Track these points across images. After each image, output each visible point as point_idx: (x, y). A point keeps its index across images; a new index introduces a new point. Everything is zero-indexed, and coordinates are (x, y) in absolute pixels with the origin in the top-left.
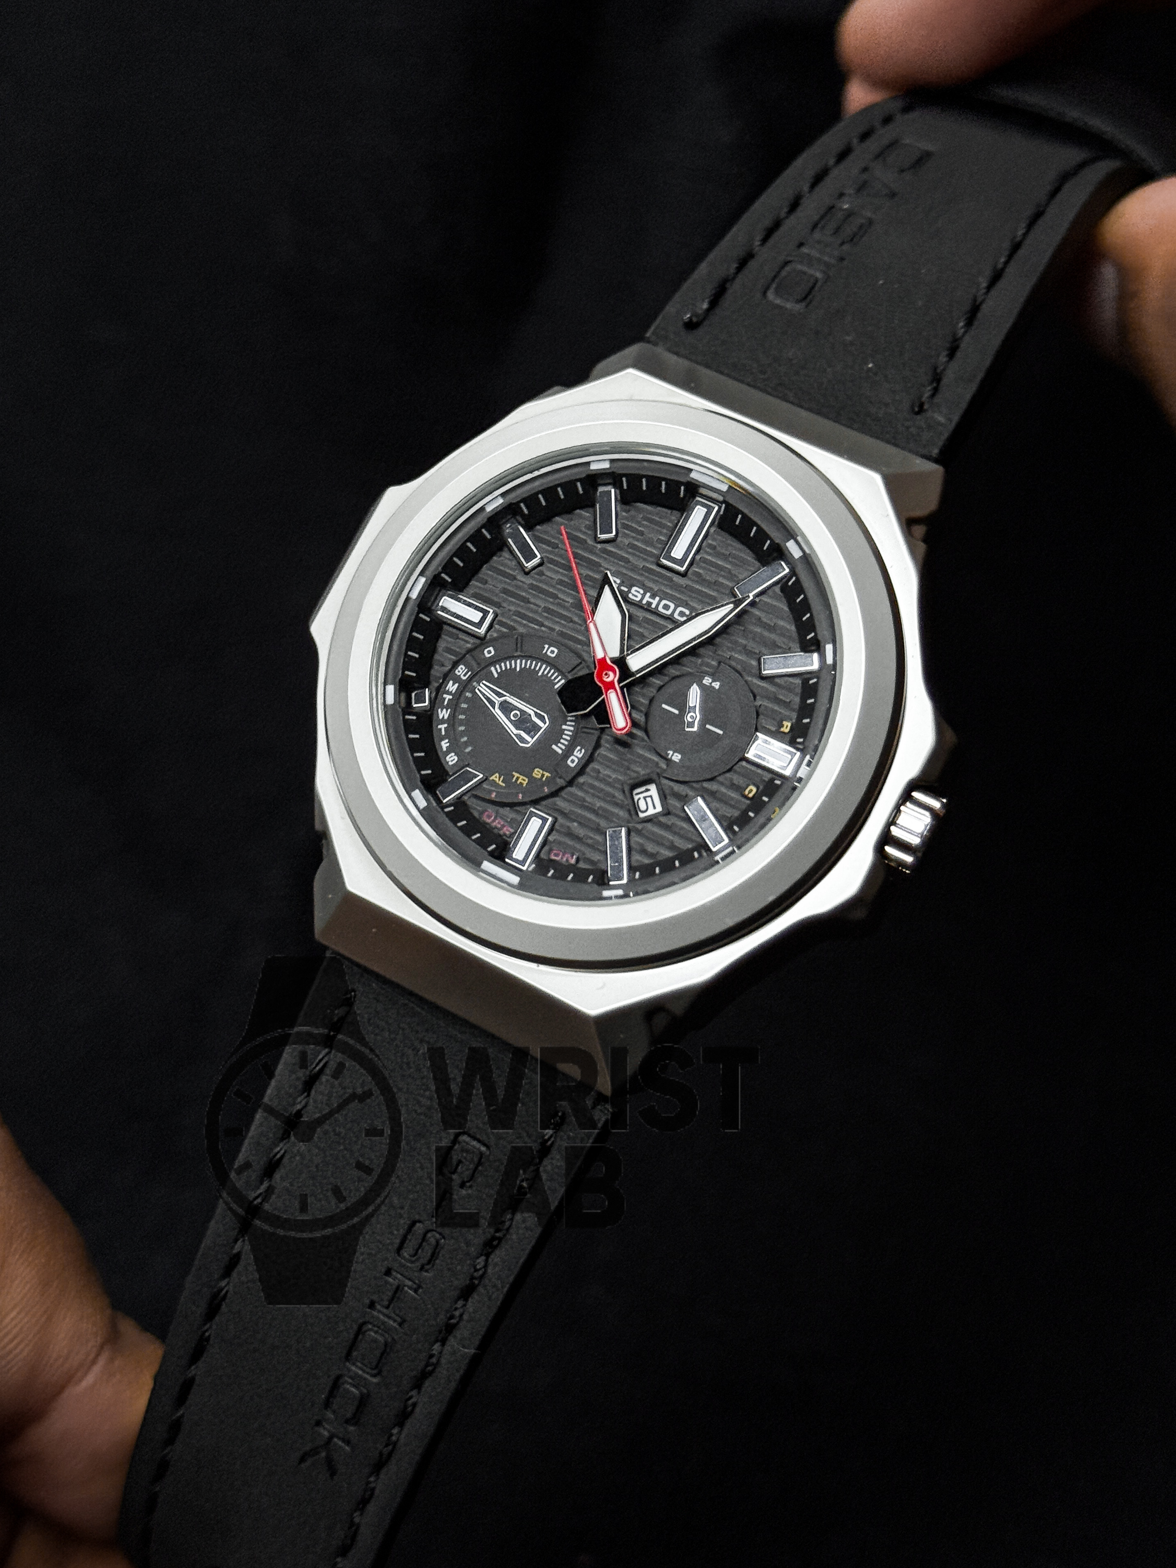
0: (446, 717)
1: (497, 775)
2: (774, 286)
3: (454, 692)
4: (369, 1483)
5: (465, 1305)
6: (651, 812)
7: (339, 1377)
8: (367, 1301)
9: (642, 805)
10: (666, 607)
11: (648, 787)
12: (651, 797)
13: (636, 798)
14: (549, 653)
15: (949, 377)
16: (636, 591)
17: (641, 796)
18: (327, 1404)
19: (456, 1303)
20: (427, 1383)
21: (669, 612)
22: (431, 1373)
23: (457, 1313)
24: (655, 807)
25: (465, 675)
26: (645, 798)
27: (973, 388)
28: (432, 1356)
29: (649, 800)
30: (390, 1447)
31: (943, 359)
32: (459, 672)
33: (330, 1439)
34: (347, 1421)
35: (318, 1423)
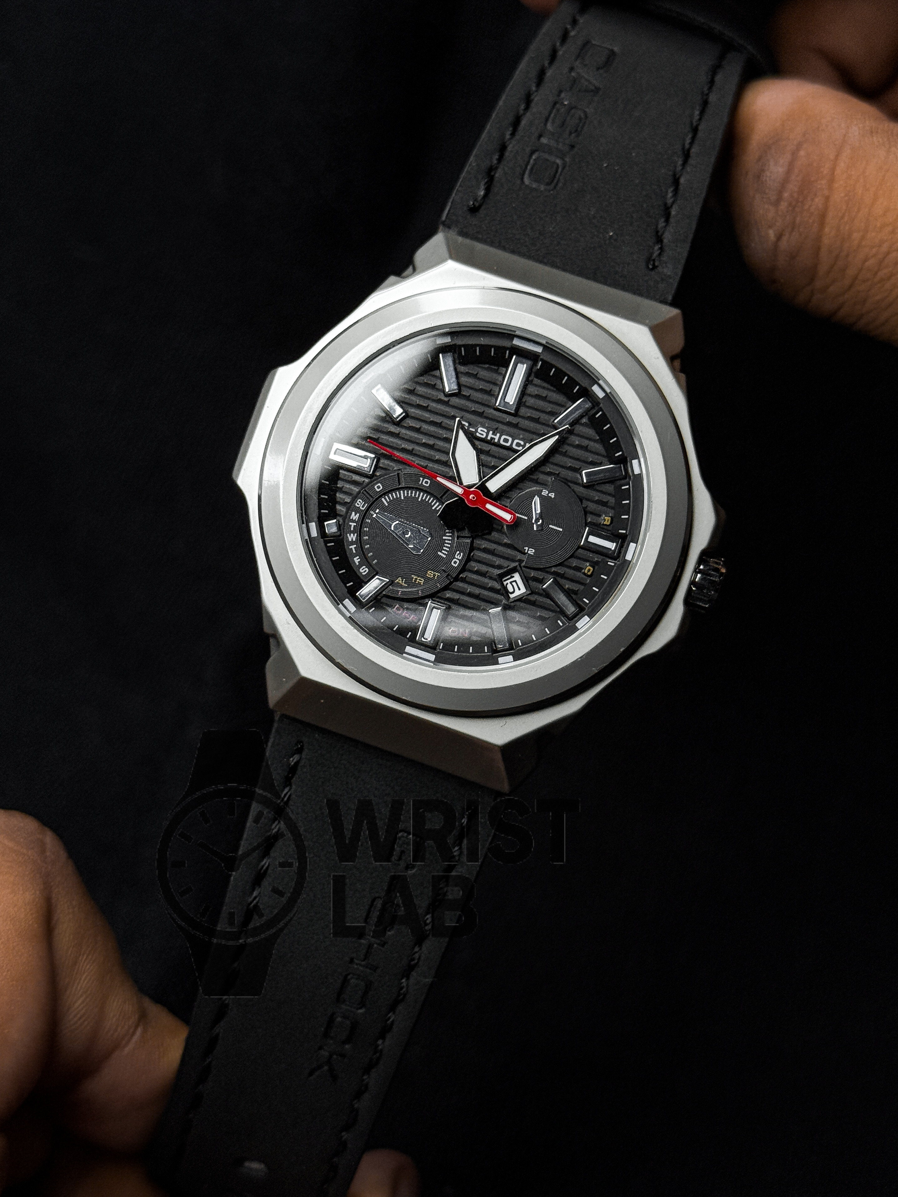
0: (354, 540)
1: (400, 579)
2: (527, 172)
3: (357, 520)
4: (363, 1080)
5: (421, 949)
6: (517, 593)
7: (333, 1014)
8: (347, 959)
9: (510, 589)
10: (506, 441)
11: (512, 575)
12: (515, 581)
13: (505, 583)
14: (424, 484)
15: (667, 237)
16: (481, 430)
17: (508, 581)
18: (326, 1035)
19: (414, 948)
20: (400, 1008)
21: (508, 444)
22: (402, 1000)
23: (417, 956)
24: (519, 589)
25: (363, 507)
26: (511, 583)
27: (687, 247)
28: (402, 988)
29: (514, 584)
30: (378, 1054)
31: (661, 224)
32: (358, 504)
33: (331, 1056)
34: (344, 1043)
35: (320, 1048)
